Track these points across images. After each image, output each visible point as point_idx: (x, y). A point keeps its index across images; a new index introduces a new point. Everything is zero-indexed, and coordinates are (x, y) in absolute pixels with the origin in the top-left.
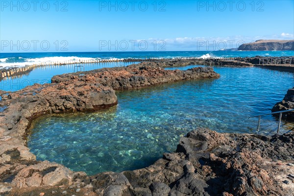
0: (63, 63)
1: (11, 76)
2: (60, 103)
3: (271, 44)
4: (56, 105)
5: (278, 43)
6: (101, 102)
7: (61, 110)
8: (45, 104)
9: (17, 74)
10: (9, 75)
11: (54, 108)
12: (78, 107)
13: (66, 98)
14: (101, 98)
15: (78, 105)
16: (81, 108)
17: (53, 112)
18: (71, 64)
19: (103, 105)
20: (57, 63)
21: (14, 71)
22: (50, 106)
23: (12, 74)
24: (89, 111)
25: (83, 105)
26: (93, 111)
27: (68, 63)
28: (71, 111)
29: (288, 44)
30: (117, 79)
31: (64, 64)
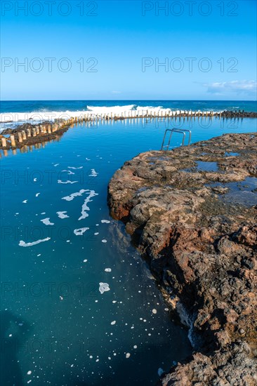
0: (120, 116)
1: (19, 146)
9: (32, 141)
10: (14, 144)
18: (132, 118)
20: (109, 116)
21: (27, 133)
23: (21, 141)
27: (127, 116)
31: (122, 118)
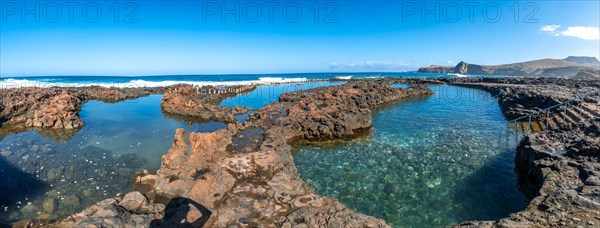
2: (314, 126)
3: (441, 68)
4: (309, 130)
5: (446, 68)
6: (358, 125)
7: (316, 136)
8: (297, 128)
11: (307, 132)
12: (335, 133)
13: (320, 121)
14: (359, 120)
15: (335, 129)
16: (340, 134)
17: (306, 138)
19: (361, 128)
22: (303, 130)
24: (349, 137)
25: (342, 130)
26: (354, 137)
28: (328, 137)
29: (452, 69)
30: (353, 98)
